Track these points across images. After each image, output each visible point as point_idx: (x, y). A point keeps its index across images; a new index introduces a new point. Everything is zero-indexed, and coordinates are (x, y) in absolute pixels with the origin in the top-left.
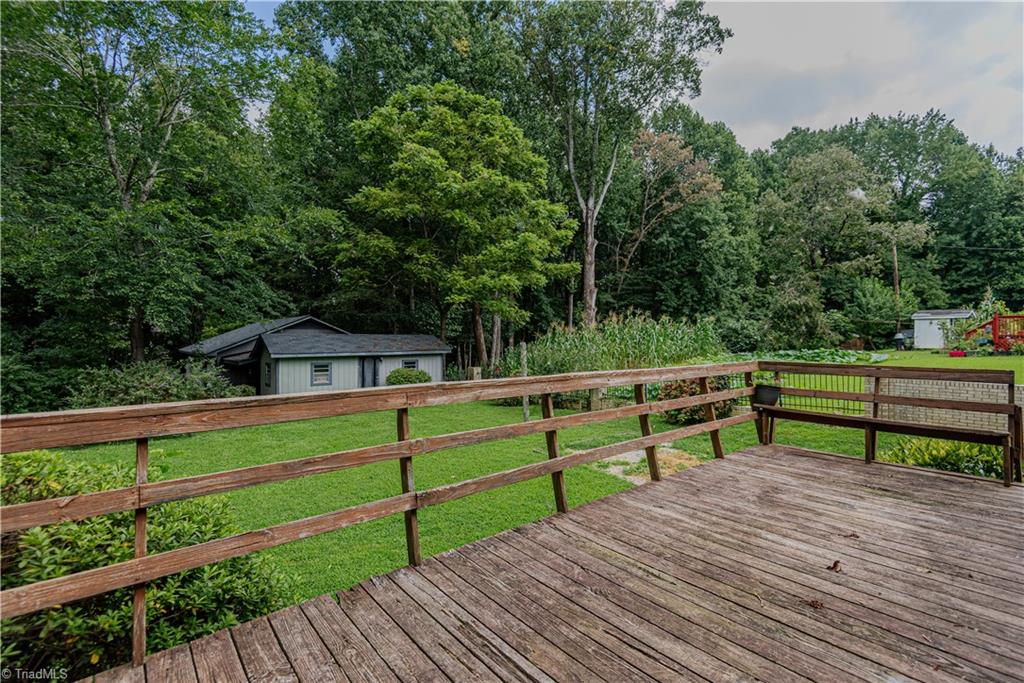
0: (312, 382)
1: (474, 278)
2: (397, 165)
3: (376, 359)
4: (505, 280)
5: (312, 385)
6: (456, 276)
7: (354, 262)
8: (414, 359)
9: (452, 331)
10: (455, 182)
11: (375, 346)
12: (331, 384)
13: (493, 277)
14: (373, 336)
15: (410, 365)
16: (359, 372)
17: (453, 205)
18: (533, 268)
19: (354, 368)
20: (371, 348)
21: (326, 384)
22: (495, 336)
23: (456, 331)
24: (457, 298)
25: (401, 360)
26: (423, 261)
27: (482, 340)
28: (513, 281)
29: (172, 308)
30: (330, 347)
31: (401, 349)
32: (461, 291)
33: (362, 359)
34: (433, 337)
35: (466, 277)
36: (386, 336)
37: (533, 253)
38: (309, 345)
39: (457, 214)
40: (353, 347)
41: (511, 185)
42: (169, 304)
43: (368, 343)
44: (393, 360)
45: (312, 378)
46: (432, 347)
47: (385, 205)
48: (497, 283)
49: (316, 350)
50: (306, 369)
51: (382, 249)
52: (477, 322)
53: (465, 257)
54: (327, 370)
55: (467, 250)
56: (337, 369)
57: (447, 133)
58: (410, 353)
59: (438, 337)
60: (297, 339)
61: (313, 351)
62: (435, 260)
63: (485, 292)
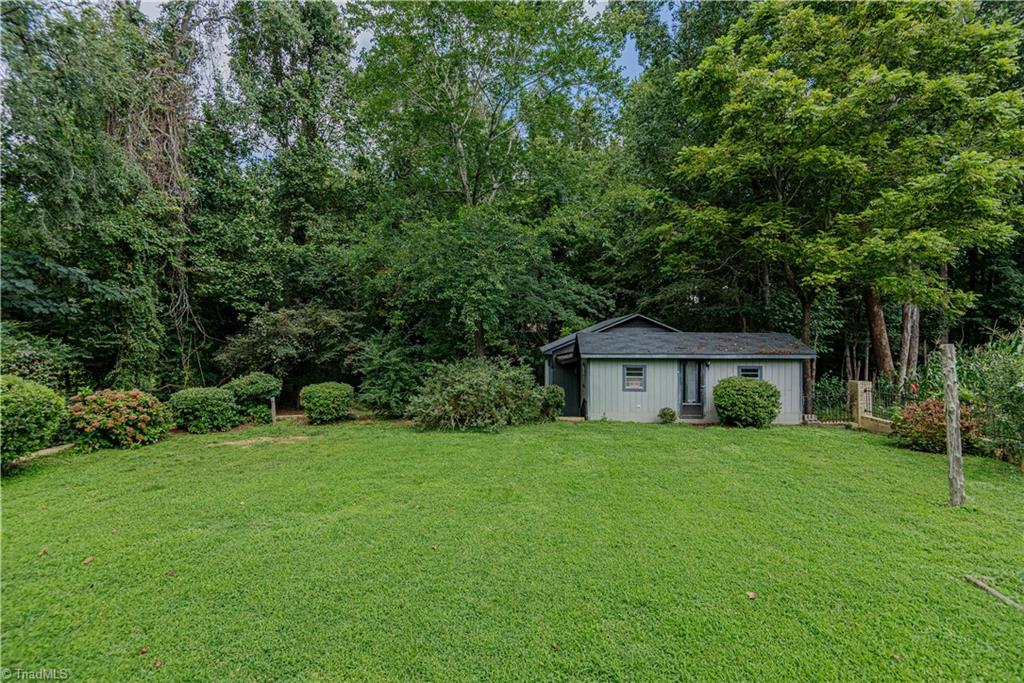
0: (624, 386)
1: (854, 245)
2: (728, 108)
3: (701, 363)
4: (915, 240)
5: (624, 390)
6: (825, 247)
7: (680, 246)
8: (756, 365)
9: (827, 327)
10: (817, 103)
11: (701, 345)
12: (645, 390)
13: (890, 239)
14: (700, 334)
15: (751, 373)
16: (679, 379)
17: (815, 141)
18: (980, 213)
19: (672, 373)
20: (695, 350)
21: (640, 390)
22: (907, 336)
23: (833, 327)
24: (821, 278)
25: (736, 365)
26: (768, 229)
27: (885, 341)
28: (936, 241)
29: (481, 307)
30: (644, 347)
31: (736, 351)
32: (832, 266)
33: (683, 362)
34: (790, 337)
35: (841, 246)
36: (718, 335)
37: (980, 186)
38: (622, 345)
39: (823, 153)
40: (672, 348)
41: (930, 85)
42: (479, 304)
43: (692, 344)
44: (724, 365)
45: (624, 381)
46: (783, 350)
47: (712, 163)
48: (900, 247)
49: (628, 351)
50: (618, 371)
51: (706, 223)
52: (877, 314)
53: (841, 216)
54: (641, 375)
55: (849, 207)
56: (653, 373)
57: (810, 45)
58: (749, 357)
59: (799, 335)
60: (612, 339)
61: (624, 351)
62: (788, 227)
63: (876, 265)
